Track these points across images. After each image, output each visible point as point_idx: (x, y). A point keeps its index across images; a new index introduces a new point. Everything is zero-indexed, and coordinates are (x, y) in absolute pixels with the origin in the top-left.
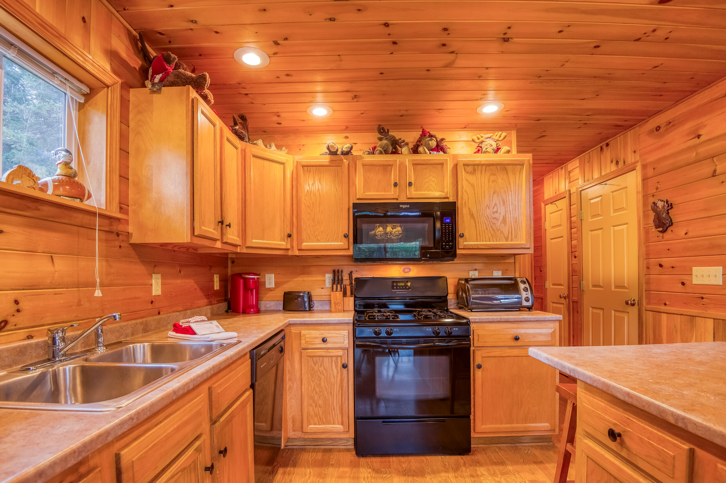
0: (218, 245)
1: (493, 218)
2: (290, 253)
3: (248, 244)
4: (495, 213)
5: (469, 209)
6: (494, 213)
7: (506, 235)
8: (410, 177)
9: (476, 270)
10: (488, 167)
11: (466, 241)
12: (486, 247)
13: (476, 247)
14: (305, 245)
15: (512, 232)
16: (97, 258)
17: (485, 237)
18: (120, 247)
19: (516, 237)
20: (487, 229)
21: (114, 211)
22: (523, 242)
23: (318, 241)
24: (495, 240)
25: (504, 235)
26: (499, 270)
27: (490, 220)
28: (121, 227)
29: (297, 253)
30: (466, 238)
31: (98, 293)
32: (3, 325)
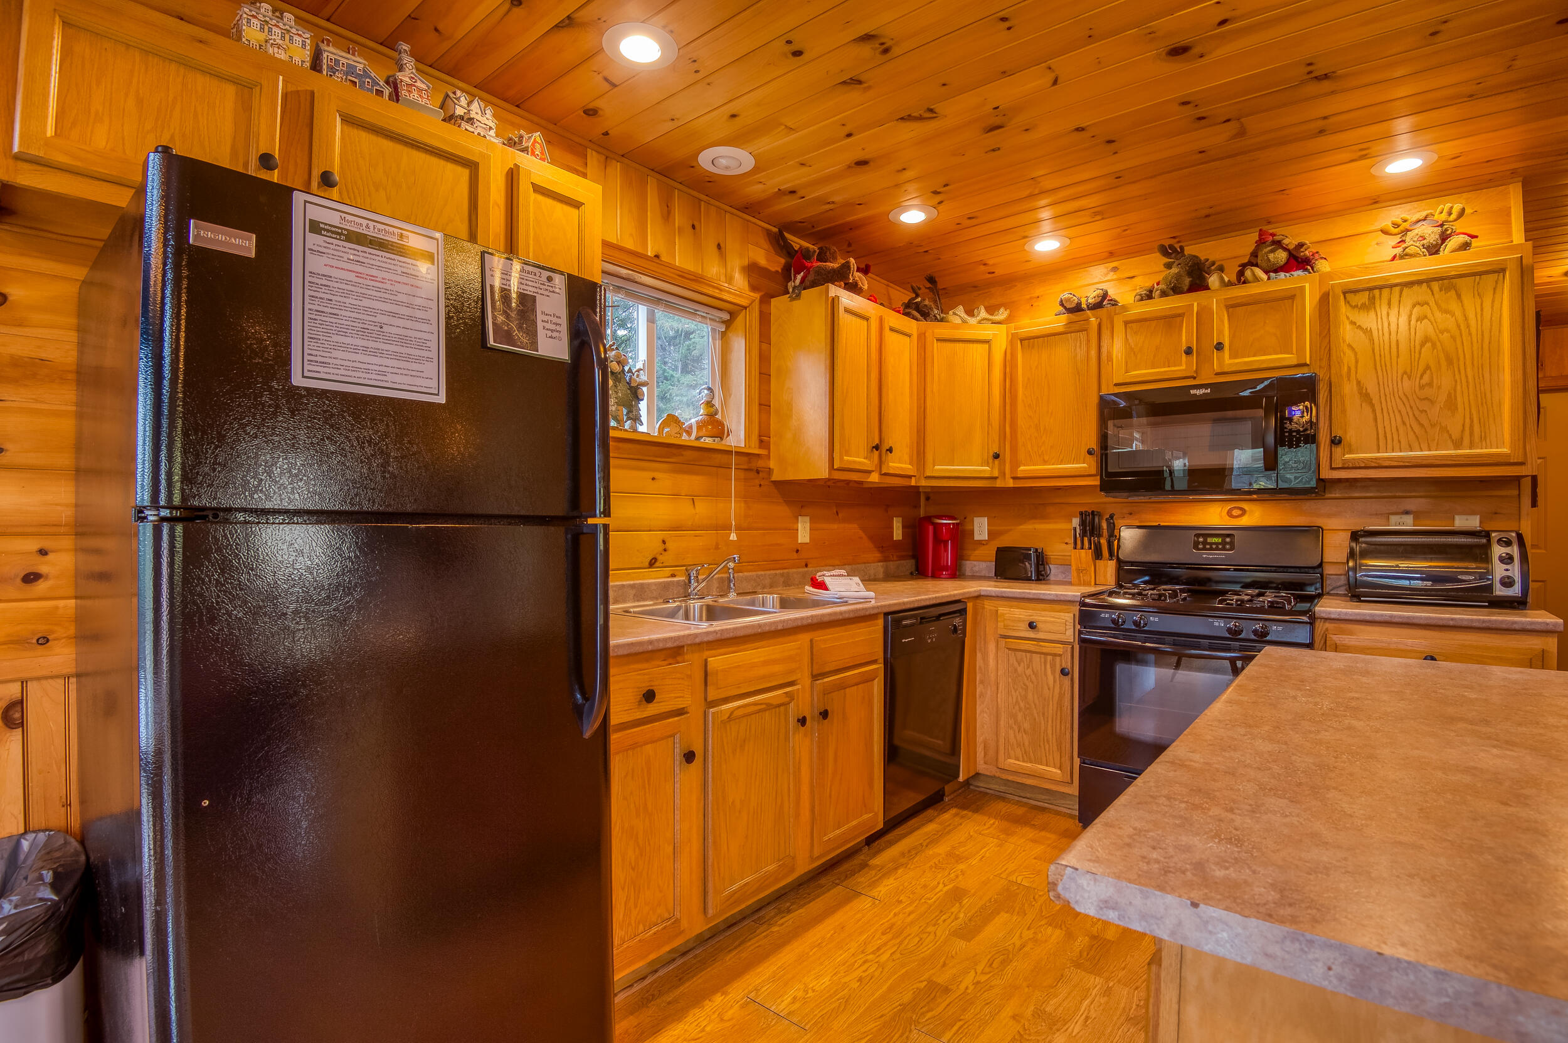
0: (874, 478)
1: (1421, 400)
2: (999, 484)
3: (928, 474)
4: (1426, 388)
5: (1359, 383)
6: (1422, 387)
7: (1456, 435)
8: (1221, 332)
9: (1407, 513)
10: (1405, 290)
11: (1350, 452)
12: (1401, 464)
13: (1373, 465)
14: (1024, 469)
15: (1471, 426)
16: (733, 499)
17: (1400, 442)
18: (760, 485)
19: (1483, 438)
20: (1404, 423)
21: (753, 446)
22: (1505, 450)
23: (1045, 462)
24: (1424, 446)
25: (1450, 437)
26: (1473, 513)
27: (1413, 404)
28: (760, 463)
29: (1011, 484)
30: (1350, 445)
31: (733, 537)
32: (653, 563)
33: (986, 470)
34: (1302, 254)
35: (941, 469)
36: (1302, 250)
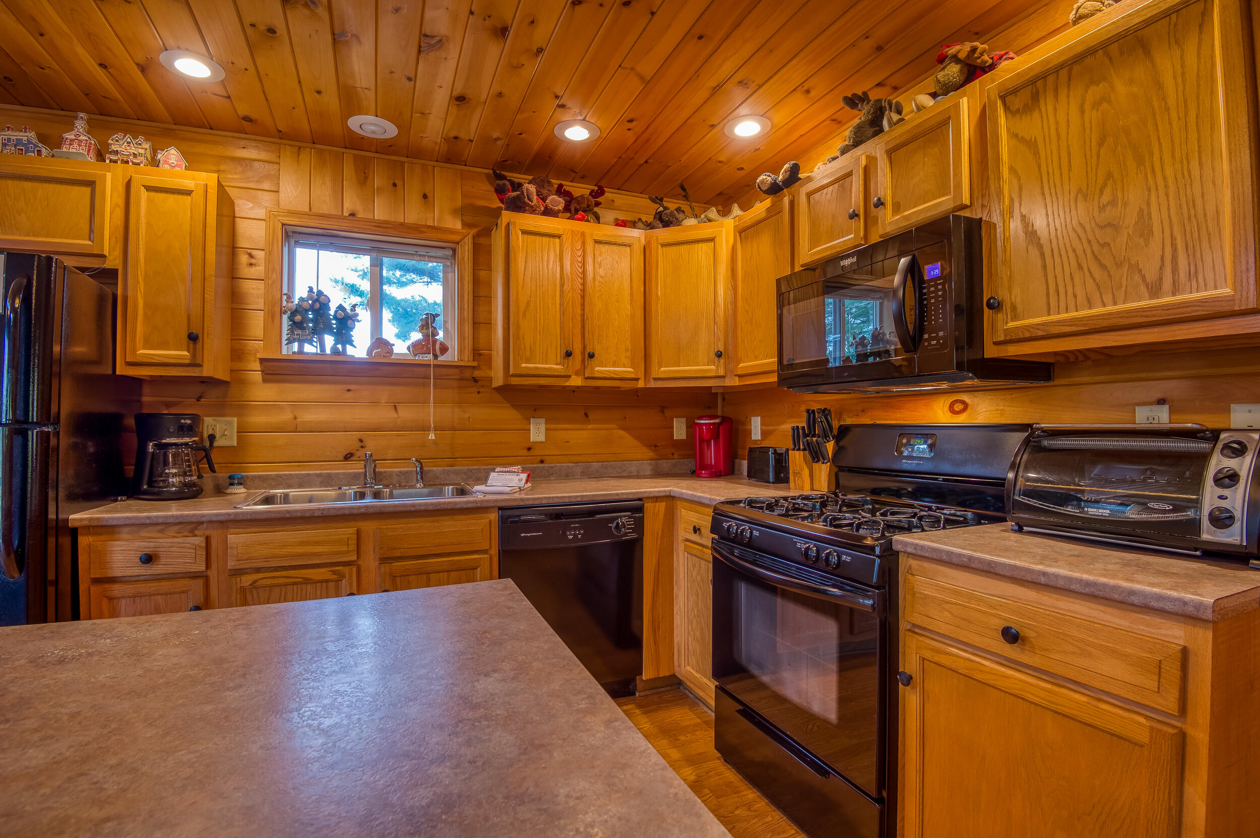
0: (576, 382)
1: (1102, 227)
2: (727, 383)
4: (1108, 208)
7: (1151, 274)
9: (1161, 402)
11: (1015, 318)
12: (1074, 329)
13: (1040, 333)
14: (745, 365)
15: (1174, 258)
17: (1075, 296)
18: (478, 392)
19: (1193, 275)
20: (1080, 267)
21: (466, 359)
22: (1226, 291)
24: (1108, 298)
25: (1144, 278)
27: (1091, 237)
28: (477, 374)
29: (736, 381)
30: (1014, 308)
32: (348, 457)
33: (711, 369)
34: (979, 61)
35: (665, 370)
36: (976, 55)
